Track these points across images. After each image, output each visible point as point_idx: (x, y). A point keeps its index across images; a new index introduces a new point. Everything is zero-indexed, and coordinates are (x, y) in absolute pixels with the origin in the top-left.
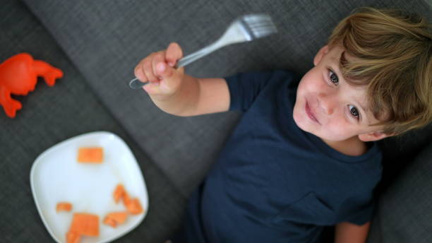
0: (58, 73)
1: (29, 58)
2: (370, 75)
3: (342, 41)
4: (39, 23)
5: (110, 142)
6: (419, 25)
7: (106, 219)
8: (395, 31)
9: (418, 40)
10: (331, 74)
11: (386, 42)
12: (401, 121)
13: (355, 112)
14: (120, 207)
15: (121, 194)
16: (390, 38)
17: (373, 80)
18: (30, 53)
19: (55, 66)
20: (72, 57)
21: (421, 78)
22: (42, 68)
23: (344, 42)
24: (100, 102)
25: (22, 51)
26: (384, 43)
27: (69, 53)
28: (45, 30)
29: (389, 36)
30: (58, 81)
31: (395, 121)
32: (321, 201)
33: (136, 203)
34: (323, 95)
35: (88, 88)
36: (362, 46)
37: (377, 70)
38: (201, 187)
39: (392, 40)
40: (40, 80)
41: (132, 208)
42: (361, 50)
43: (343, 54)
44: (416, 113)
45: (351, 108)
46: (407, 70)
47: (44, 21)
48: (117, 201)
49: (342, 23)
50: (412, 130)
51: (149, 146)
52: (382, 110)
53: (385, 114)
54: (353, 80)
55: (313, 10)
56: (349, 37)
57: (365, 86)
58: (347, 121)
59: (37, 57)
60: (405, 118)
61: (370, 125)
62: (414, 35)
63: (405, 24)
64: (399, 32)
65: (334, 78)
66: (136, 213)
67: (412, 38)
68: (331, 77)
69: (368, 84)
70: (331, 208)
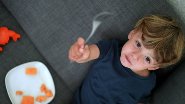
0: (18, 36)
1: (6, 29)
2: (155, 44)
3: (141, 30)
4: (11, 14)
5: (40, 66)
6: (173, 22)
7: (37, 99)
8: (163, 25)
9: (173, 29)
10: (137, 43)
11: (160, 30)
12: (167, 63)
13: (148, 59)
14: (43, 94)
15: (44, 88)
16: (162, 29)
17: (156, 47)
18: (7, 27)
19: (17, 33)
20: (25, 29)
21: (175, 44)
22: (12, 34)
23: (143, 30)
24: (36, 49)
25: (4, 26)
26: (160, 31)
27: (23, 27)
28: (14, 17)
29: (161, 28)
30: (18, 39)
31: (164, 63)
32: (131, 95)
33: (50, 92)
34: (134, 53)
35: (31, 42)
36: (150, 32)
37: (157, 43)
38: (80, 88)
39: (163, 29)
40: (11, 38)
41: (48, 94)
42: (150, 34)
43: (143, 35)
44: (173, 59)
45: (146, 57)
46: (170, 42)
47: (13, 14)
48: (42, 91)
49: (140, 21)
50: (170, 65)
51: (56, 68)
52: (160, 59)
53: (161, 60)
54: (147, 46)
55: (128, 13)
56: (145, 28)
57: (153, 49)
58: (144, 63)
59: (10, 29)
60: (169, 61)
61: (154, 65)
62: (171, 26)
63: (167, 22)
64: (165, 26)
65: (139, 45)
66: (50, 96)
67: (171, 28)
68: (137, 45)
69: (154, 48)
70: (134, 98)
